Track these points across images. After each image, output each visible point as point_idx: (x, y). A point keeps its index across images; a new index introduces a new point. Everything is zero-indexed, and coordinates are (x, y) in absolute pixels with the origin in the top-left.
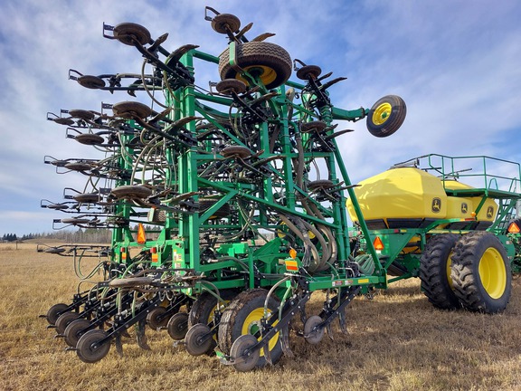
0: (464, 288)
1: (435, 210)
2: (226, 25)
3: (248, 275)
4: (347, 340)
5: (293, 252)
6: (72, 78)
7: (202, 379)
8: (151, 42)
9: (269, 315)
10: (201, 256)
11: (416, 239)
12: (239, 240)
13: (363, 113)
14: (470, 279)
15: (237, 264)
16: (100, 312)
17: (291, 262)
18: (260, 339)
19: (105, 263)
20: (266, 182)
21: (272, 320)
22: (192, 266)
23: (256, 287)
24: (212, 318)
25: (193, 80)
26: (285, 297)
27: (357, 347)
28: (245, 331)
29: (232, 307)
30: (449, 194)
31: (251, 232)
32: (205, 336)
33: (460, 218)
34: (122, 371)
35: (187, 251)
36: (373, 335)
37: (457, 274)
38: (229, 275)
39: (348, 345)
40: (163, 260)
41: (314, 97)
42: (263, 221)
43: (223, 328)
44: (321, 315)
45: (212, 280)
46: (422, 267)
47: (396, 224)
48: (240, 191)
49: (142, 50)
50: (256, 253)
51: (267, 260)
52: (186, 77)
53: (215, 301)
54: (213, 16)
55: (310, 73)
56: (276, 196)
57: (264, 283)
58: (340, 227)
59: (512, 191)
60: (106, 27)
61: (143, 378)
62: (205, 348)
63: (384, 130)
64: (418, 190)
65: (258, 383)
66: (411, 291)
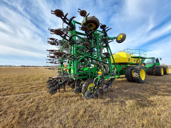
0: (137, 78)
1: (129, 61)
2: (83, 13)
3: (89, 75)
4: (112, 90)
5: (100, 70)
6: (49, 30)
7: (78, 100)
8: (64, 16)
9: (94, 85)
10: (78, 70)
11: (124, 67)
12: (86, 67)
13: (115, 38)
14: (138, 76)
15: (86, 73)
16: (56, 82)
17: (100, 73)
18: (92, 91)
19: (59, 71)
20: (93, 53)
21: (95, 87)
22: (75, 73)
23: (91, 78)
24: (80, 85)
25: (75, 28)
26: (98, 81)
27: (114, 92)
28: (88, 90)
29: (85, 83)
30: (132, 57)
31: (89, 65)
32: (79, 89)
33: (134, 62)
34: (60, 97)
35: (74, 69)
36: (117, 88)
37: (135, 75)
38: (84, 75)
39: (112, 91)
40: (69, 71)
41: (104, 34)
42: (92, 63)
43: (83, 88)
44: (106, 85)
45: (80, 76)
46: (126, 73)
47: (120, 64)
48: (87, 55)
49: (62, 18)
50: (90, 70)
51: (93, 72)
52: (74, 27)
53: (81, 81)
54: (80, 11)
55: (103, 27)
56: (95, 57)
57: (92, 77)
58: (110, 64)
59: (144, 57)
60: (52, 11)
61: (64, 99)
62: (79, 92)
63: (121, 41)
64: (125, 56)
65: (92, 102)
66: (122, 78)
